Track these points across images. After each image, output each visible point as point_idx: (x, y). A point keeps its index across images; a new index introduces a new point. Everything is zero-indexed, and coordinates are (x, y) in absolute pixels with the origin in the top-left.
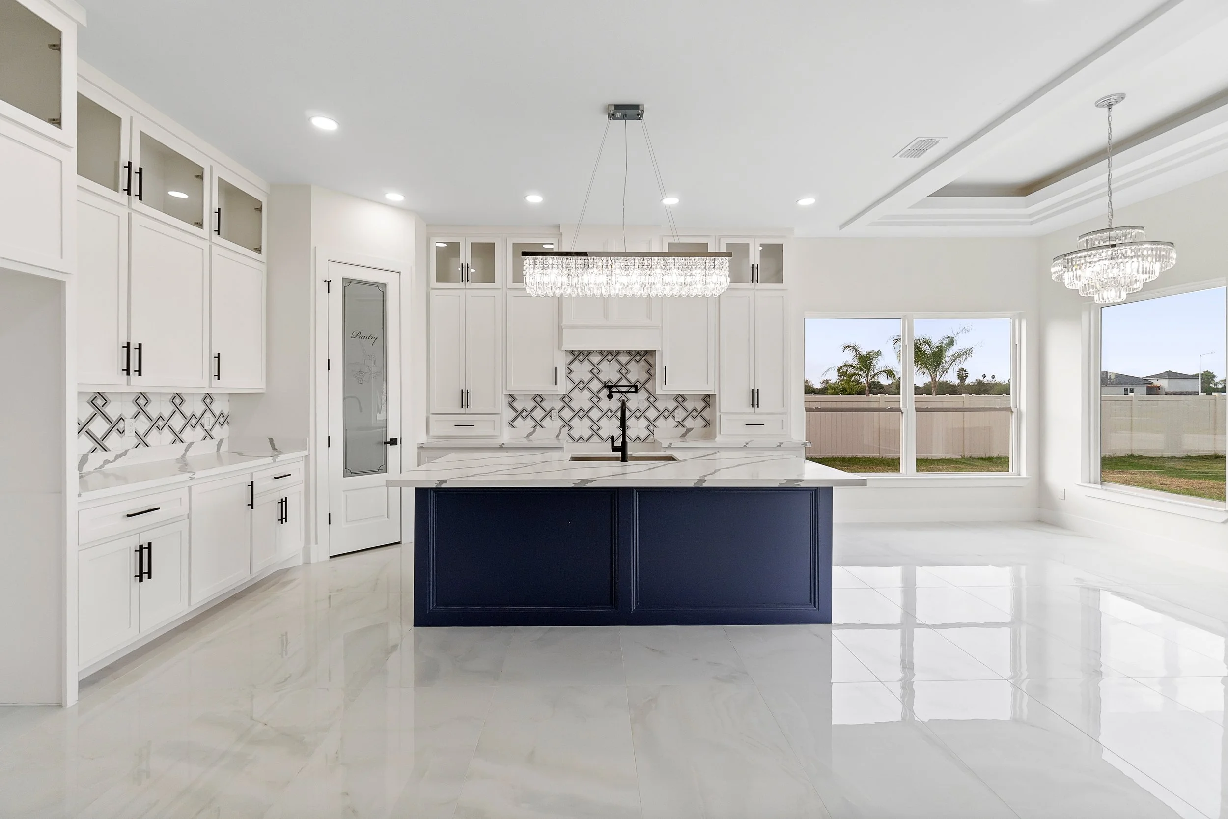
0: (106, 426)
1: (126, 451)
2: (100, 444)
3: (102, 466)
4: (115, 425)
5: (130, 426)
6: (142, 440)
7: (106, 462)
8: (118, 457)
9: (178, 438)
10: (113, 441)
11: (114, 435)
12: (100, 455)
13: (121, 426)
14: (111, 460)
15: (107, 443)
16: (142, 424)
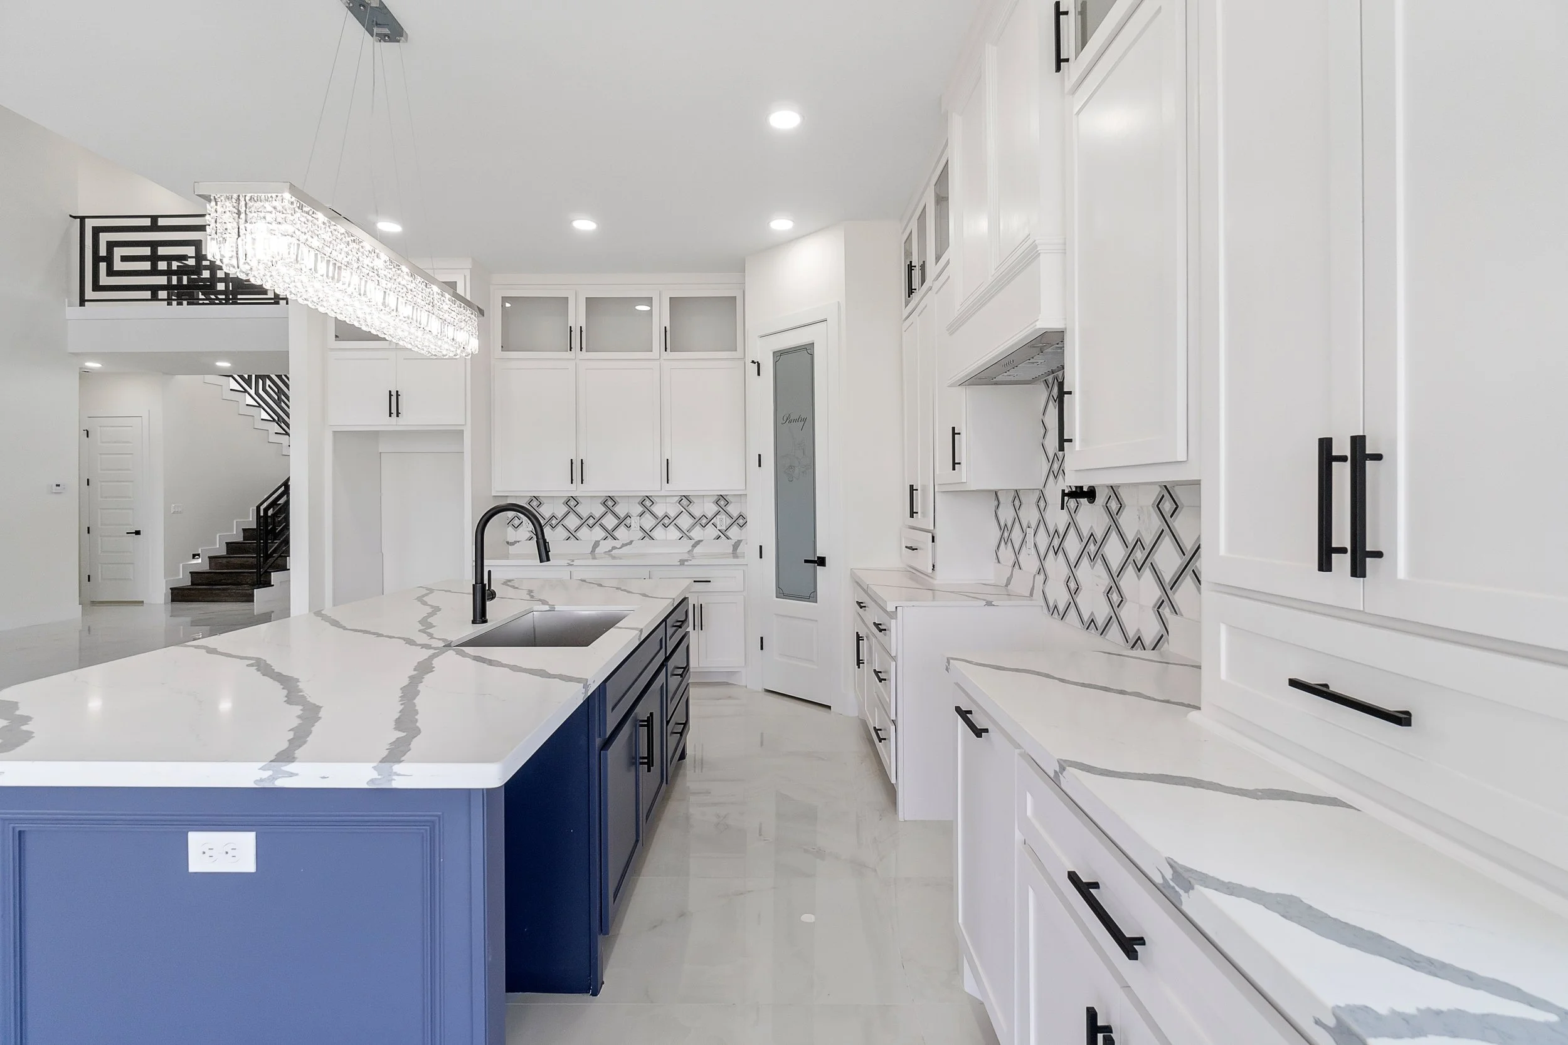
0: (616, 522)
1: (631, 542)
2: (610, 534)
3: (610, 551)
4: (622, 521)
5: (634, 522)
6: (647, 535)
7: (614, 548)
8: (623, 545)
9: (684, 534)
10: (621, 532)
11: (622, 528)
12: (610, 543)
13: (628, 521)
14: (618, 547)
15: (616, 534)
16: (648, 522)
